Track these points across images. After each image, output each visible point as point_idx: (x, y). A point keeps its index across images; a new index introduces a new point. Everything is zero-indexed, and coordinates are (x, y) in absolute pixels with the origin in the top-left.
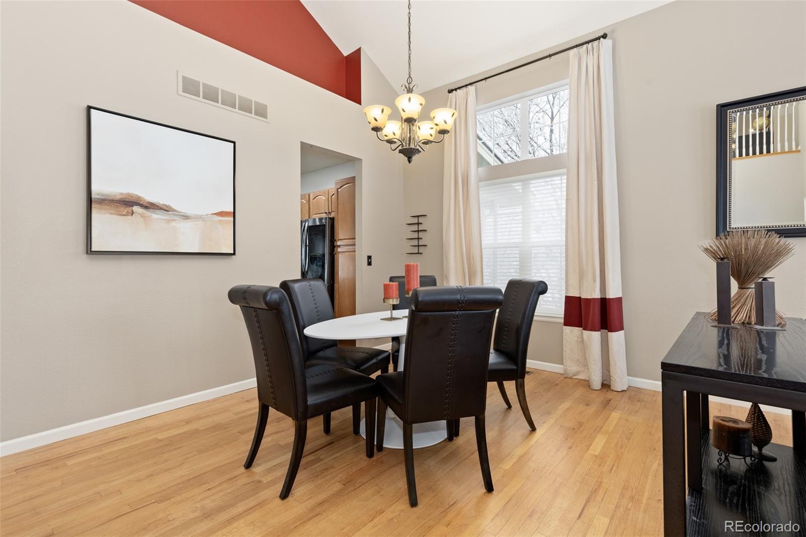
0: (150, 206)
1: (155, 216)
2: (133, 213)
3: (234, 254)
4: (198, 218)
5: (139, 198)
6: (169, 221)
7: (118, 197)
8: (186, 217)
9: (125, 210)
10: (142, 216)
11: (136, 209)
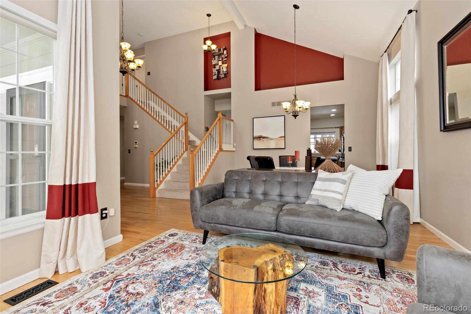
0: (264, 138)
1: (265, 140)
2: (261, 140)
3: (285, 148)
4: (275, 139)
5: (262, 136)
6: (268, 141)
7: (258, 137)
8: (272, 139)
9: (259, 139)
10: (263, 140)
11: (261, 138)
